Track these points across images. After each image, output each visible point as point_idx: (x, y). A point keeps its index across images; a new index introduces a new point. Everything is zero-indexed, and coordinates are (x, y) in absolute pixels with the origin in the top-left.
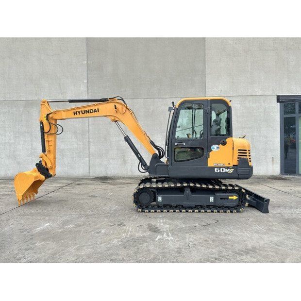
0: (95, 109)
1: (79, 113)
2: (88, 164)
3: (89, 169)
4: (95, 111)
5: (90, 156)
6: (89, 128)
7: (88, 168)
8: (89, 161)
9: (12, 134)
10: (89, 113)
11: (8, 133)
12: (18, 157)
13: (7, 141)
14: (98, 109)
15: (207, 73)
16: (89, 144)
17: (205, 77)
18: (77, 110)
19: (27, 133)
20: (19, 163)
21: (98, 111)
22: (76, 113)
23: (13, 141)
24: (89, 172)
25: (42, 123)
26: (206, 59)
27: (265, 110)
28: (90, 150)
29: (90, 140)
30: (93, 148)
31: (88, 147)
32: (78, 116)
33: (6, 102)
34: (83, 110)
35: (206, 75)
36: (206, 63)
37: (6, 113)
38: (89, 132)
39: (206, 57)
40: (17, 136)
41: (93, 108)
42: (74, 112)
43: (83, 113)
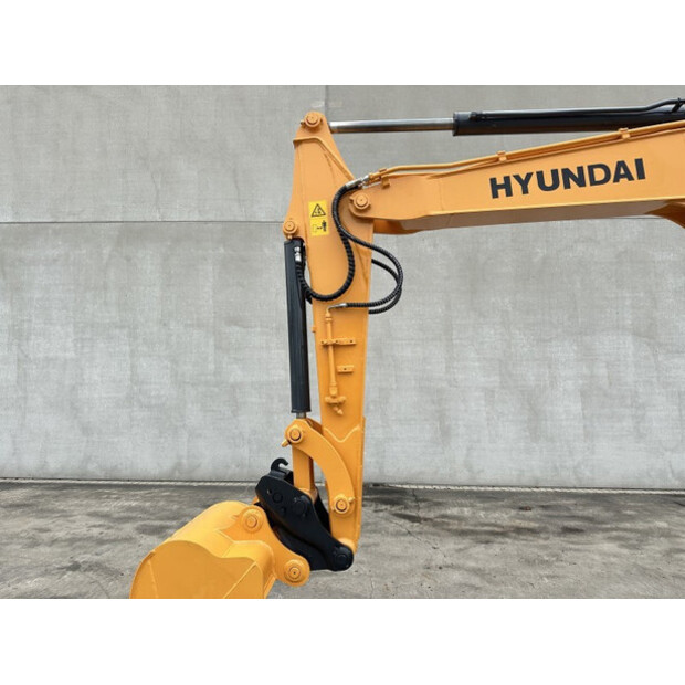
0: (621, 164)
1: (524, 183)
4: (622, 172)
9: (70, 330)
10: (581, 183)
11: (58, 328)
12: (86, 409)
13: (51, 355)
14: (639, 163)
18: (511, 171)
19: (122, 327)
20: (86, 430)
21: (641, 175)
22: (507, 185)
23: (70, 355)
25: (295, 242)
33: (58, 226)
37: (55, 260)
40: (88, 336)
41: (610, 156)
42: (493, 181)
43: (549, 182)
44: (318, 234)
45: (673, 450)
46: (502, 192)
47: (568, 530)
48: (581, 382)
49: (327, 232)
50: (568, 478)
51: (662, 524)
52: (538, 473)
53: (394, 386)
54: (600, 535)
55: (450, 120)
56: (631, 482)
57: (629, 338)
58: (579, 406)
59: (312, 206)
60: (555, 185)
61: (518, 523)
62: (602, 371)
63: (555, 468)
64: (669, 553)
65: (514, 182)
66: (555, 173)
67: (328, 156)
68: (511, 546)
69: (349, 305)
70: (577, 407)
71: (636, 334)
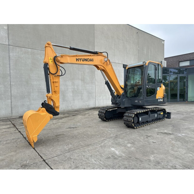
0: (91, 59)
1: (80, 60)
2: (10, 105)
3: (12, 110)
4: (91, 60)
5: (12, 98)
6: (10, 72)
7: (10, 109)
8: (11, 102)
10: (87, 61)
14: (93, 59)
15: (95, 44)
16: (11, 87)
17: (94, 47)
21: (93, 61)
22: (78, 60)
24: (12, 113)
26: (95, 36)
27: (119, 71)
28: (12, 92)
29: (12, 83)
30: (15, 91)
31: (10, 90)
32: (79, 62)
34: (83, 58)
35: (95, 46)
36: (95, 39)
38: (10, 76)
39: (95, 34)
41: (90, 58)
42: (76, 59)
43: (83, 60)
44: (51, 63)
45: (87, 101)
46: (77, 61)
47: (73, 116)
48: (72, 89)
49: (52, 63)
50: (70, 108)
51: (87, 113)
52: (64, 108)
53: (32, 91)
54: (79, 115)
55: (69, 47)
56: (80, 108)
57: (80, 81)
58: (72, 94)
59: (50, 58)
60: (84, 61)
61: (64, 116)
62: (76, 87)
63: (68, 107)
64: (89, 115)
65: (79, 59)
66: (84, 59)
67: (52, 50)
68: (66, 119)
69: (57, 75)
70: (71, 94)
71: (81, 80)
